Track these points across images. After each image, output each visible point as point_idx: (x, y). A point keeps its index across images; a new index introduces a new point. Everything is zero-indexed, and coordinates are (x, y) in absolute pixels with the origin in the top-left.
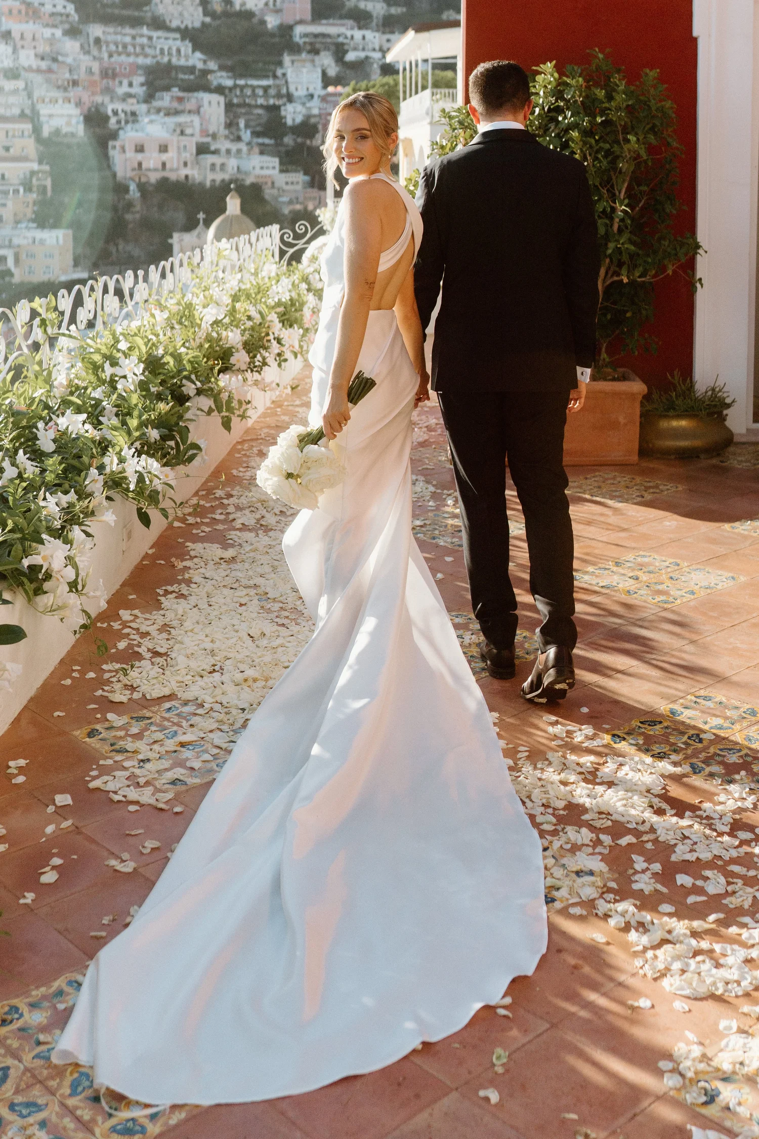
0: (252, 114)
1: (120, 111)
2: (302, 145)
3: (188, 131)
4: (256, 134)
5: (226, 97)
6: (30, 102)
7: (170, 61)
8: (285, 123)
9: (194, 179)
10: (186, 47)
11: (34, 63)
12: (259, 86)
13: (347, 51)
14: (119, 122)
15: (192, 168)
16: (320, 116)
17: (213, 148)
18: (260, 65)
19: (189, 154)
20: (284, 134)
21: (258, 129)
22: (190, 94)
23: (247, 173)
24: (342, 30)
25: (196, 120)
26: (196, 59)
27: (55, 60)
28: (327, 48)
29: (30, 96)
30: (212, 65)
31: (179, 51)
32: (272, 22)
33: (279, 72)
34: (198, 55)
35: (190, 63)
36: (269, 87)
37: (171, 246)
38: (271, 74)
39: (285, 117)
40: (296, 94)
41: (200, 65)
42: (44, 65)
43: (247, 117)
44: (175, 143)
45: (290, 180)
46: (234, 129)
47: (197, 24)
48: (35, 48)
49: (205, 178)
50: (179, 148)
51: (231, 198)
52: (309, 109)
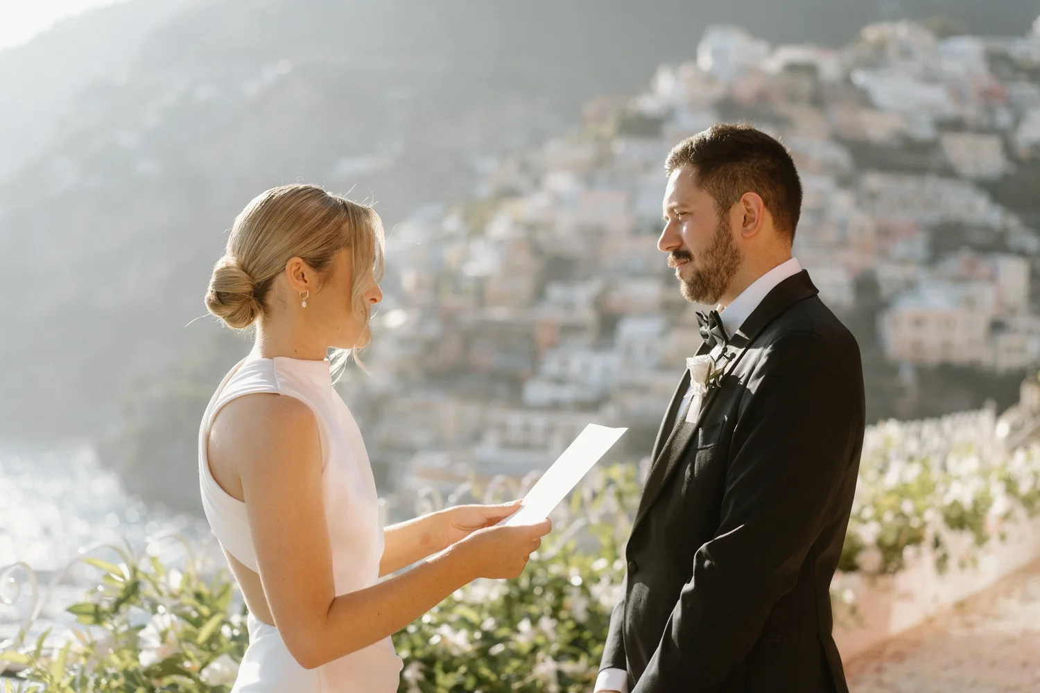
5: (1030, 261)
7: (958, 217)
9: (982, 363)
10: (982, 201)
15: (982, 350)
17: (1010, 325)
19: (979, 332)
22: (984, 258)
25: (990, 290)
34: (997, 210)
35: (985, 222)
41: (997, 223)
44: (962, 320)
47: (997, 174)
49: (998, 361)
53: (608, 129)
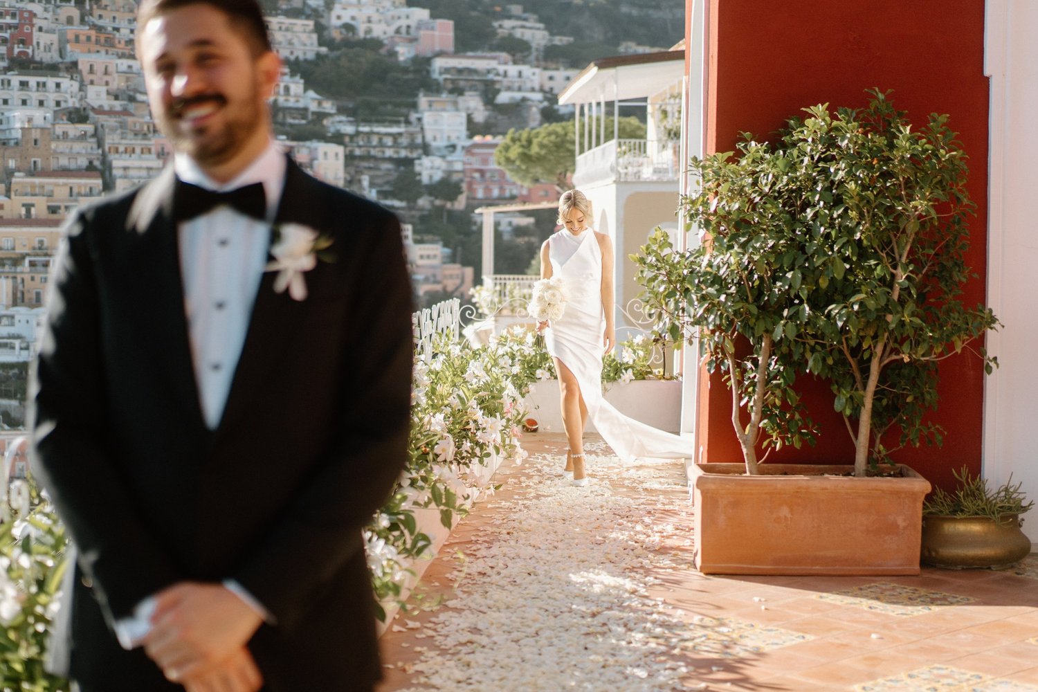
0: (379, 169)
2: (442, 208)
4: (383, 194)
5: (346, 146)
6: (100, 151)
7: (276, 101)
8: (420, 181)
10: (297, 85)
11: (106, 102)
12: (387, 134)
13: (498, 91)
16: (463, 171)
18: (389, 107)
20: (419, 195)
21: (386, 188)
22: (301, 143)
24: (493, 64)
26: (310, 100)
27: (132, 99)
28: (473, 88)
29: (100, 144)
30: (328, 106)
31: (287, 89)
32: (404, 53)
33: (413, 117)
34: (311, 94)
35: (301, 105)
36: (400, 134)
38: (402, 119)
39: (420, 174)
40: (434, 144)
41: (313, 107)
42: (118, 105)
43: (372, 173)
45: (425, 252)
47: (310, 56)
48: (107, 83)
52: (450, 163)
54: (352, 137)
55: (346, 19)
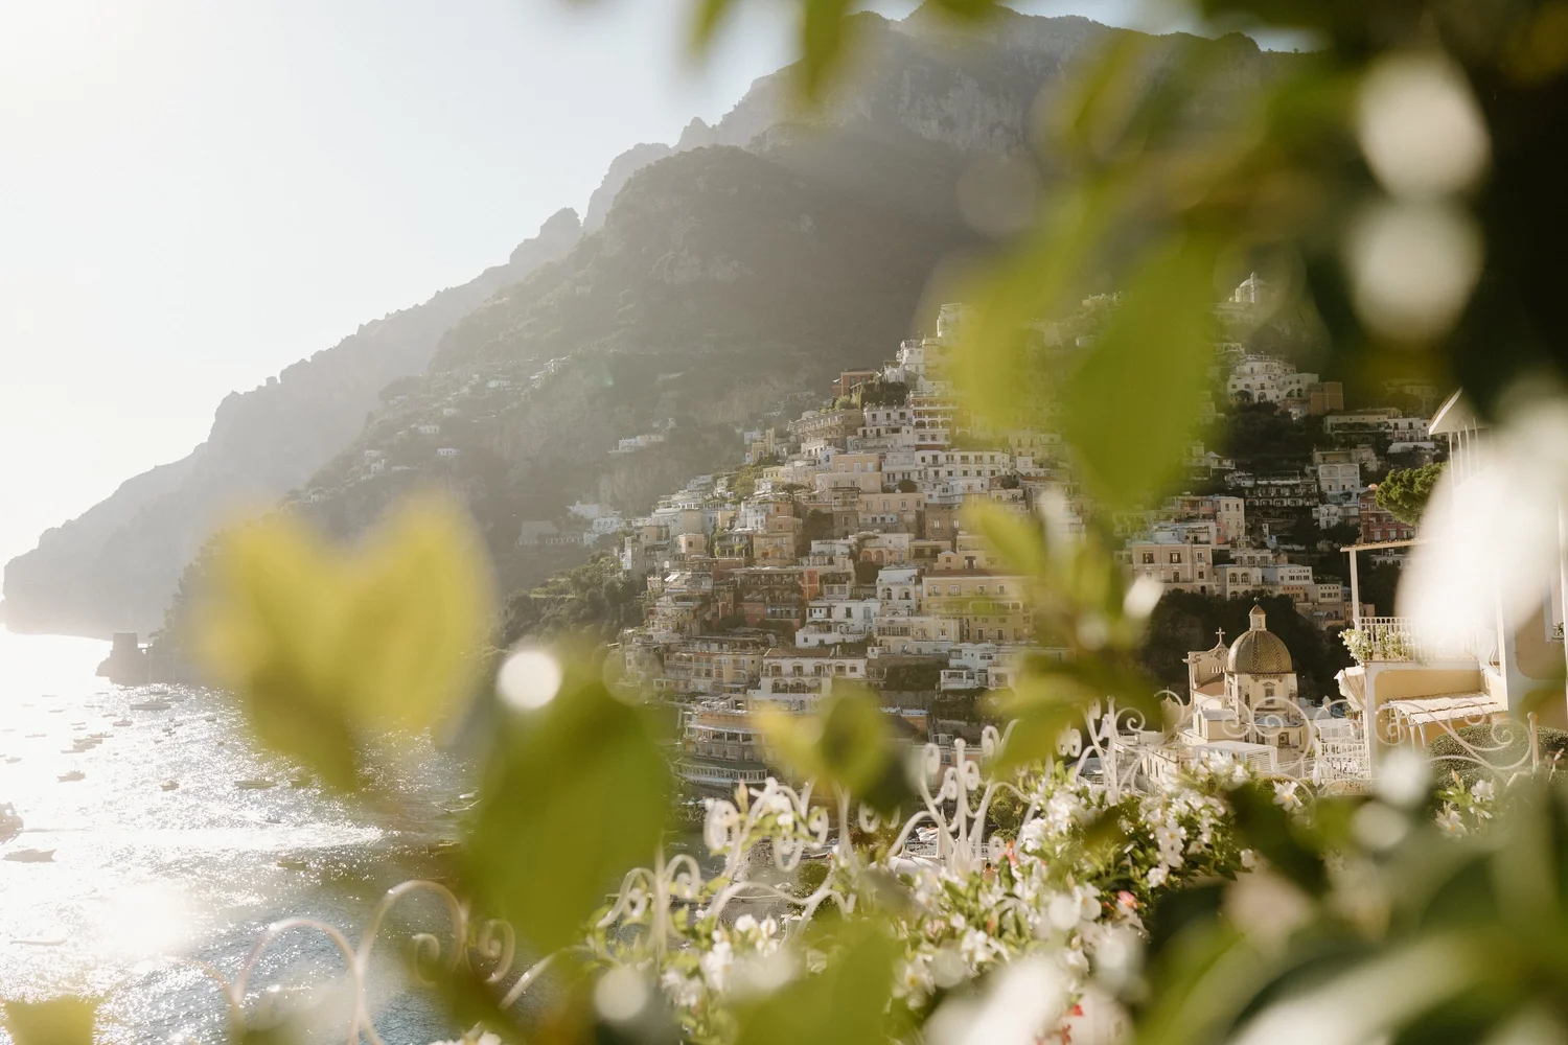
0: (1278, 517)
1: (1125, 519)
3: (1203, 537)
4: (1282, 540)
5: (1245, 499)
8: (1318, 527)
9: (1212, 591)
10: (1199, 448)
11: (1033, 470)
12: (1284, 486)
13: (1391, 442)
14: (1124, 530)
15: (1209, 580)
16: (1359, 516)
17: (1232, 556)
18: (1285, 462)
19: (1204, 566)
20: (1317, 539)
21: (1286, 534)
22: (1205, 498)
23: (1274, 584)
24: (1384, 418)
25: (1212, 525)
26: (1212, 460)
28: (1364, 441)
30: (1228, 464)
31: (1190, 451)
32: (1296, 413)
33: (1308, 469)
34: (1212, 454)
35: (1203, 464)
36: (1297, 486)
37: (1187, 665)
38: (1298, 472)
39: (1318, 520)
40: (1329, 493)
41: (1214, 465)
42: (1042, 472)
43: (1271, 521)
44: (1188, 551)
45: (1327, 591)
46: (1256, 536)
47: (1210, 421)
49: (1225, 590)
50: (1192, 557)
51: (1254, 612)
52: (1346, 509)
53: (856, 399)
54: (1251, 490)
55: (1240, 387)
